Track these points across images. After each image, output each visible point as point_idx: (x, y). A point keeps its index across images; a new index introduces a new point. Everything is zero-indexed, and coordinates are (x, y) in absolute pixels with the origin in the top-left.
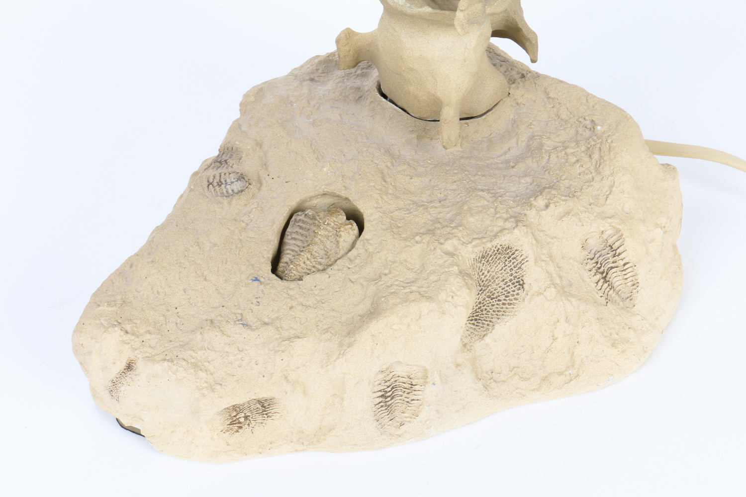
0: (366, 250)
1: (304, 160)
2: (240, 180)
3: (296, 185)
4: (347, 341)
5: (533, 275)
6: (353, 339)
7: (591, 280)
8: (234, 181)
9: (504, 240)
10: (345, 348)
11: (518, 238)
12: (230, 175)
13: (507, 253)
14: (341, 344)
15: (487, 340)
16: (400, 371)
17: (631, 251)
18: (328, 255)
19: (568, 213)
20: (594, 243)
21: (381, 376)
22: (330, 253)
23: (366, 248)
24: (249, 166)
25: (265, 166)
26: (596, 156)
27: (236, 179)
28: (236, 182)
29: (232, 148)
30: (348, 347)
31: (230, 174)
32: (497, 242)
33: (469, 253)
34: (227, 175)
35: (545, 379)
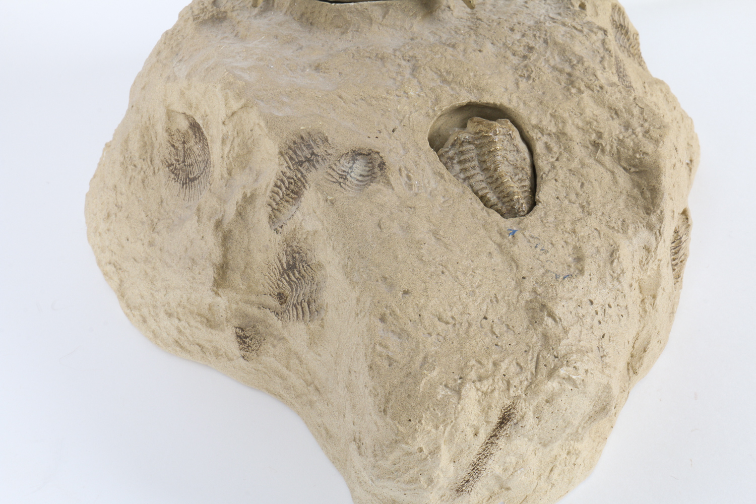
0: (549, 134)
1: (381, 99)
2: (357, 160)
3: (405, 128)
4: (654, 218)
6: (659, 212)
8: (350, 165)
10: (658, 227)
12: (341, 162)
14: (650, 227)
18: (519, 166)
22: (518, 163)
23: (548, 132)
27: (351, 162)
28: (355, 165)
29: (302, 138)
30: (661, 223)
31: (339, 161)
34: (337, 163)
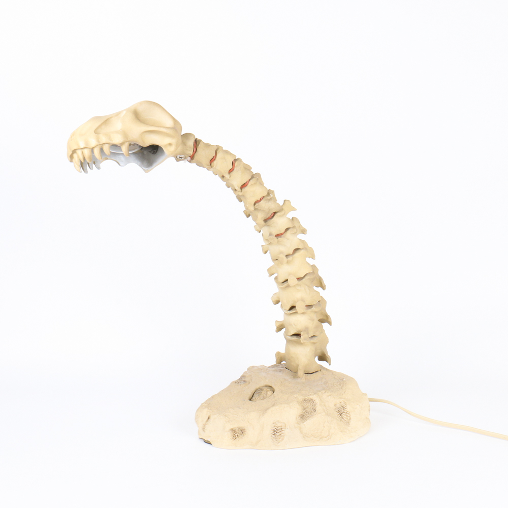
3: (258, 384)
5: (318, 408)
7: (337, 414)
9: (311, 397)
10: (264, 414)
11: (314, 397)
13: (311, 401)
15: (305, 423)
16: (279, 425)
17: (349, 408)
19: (330, 395)
20: (338, 406)
21: (273, 425)
22: (264, 397)
23: (274, 396)
24: (246, 379)
25: (251, 380)
26: (342, 385)
32: (309, 397)
33: (301, 398)
34: (241, 381)
35: (321, 438)
